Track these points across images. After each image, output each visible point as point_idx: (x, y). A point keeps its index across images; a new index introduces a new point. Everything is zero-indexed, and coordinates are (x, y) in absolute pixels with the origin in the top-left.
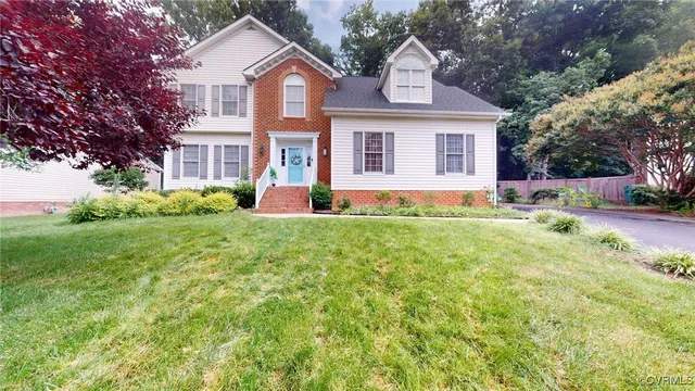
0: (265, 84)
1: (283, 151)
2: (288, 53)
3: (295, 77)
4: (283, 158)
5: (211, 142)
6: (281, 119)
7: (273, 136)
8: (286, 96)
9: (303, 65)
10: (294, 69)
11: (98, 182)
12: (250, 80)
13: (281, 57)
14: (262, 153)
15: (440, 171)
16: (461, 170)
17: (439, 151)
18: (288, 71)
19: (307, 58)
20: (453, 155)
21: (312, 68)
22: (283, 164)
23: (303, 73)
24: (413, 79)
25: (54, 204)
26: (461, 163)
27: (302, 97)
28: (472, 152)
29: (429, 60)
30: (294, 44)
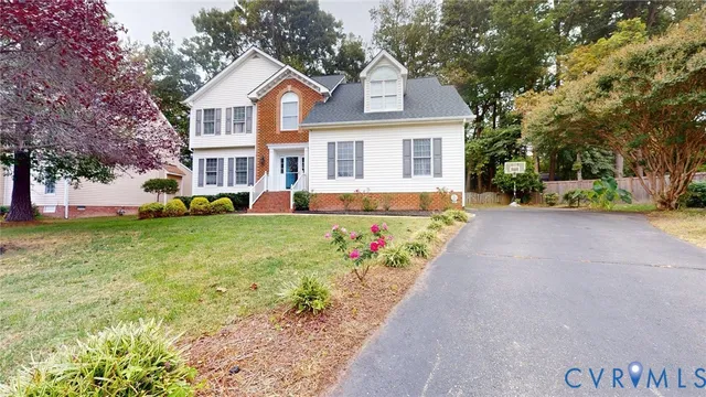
0: (267, 103)
1: (282, 160)
2: (284, 75)
3: (290, 94)
4: (282, 166)
5: (226, 156)
6: (278, 132)
7: (272, 148)
8: (283, 112)
9: (296, 83)
10: (289, 87)
11: (146, 190)
12: (254, 101)
13: (278, 79)
14: (264, 163)
15: (407, 175)
16: (428, 172)
17: (406, 156)
18: (285, 90)
19: (300, 77)
20: (421, 158)
21: (304, 86)
22: (282, 172)
23: (296, 90)
24: (385, 89)
25: (123, 208)
26: (429, 166)
27: (296, 111)
28: (439, 155)
29: (399, 70)
30: (288, 67)
